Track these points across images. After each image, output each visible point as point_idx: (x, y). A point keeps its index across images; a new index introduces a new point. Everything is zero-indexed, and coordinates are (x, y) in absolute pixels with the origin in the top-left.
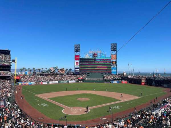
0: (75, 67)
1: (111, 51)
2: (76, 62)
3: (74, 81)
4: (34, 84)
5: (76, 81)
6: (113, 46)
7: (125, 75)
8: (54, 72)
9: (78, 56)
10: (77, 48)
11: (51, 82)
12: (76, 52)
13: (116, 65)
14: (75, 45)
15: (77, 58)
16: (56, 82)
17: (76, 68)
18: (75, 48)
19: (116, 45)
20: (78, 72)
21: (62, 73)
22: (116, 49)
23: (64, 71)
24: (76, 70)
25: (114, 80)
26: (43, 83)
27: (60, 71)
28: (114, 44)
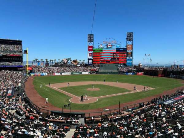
0: (88, 58)
1: (127, 40)
2: (90, 54)
3: (87, 73)
4: (46, 75)
5: (89, 73)
6: (129, 35)
7: (141, 66)
8: (67, 63)
9: (92, 47)
10: (91, 38)
11: (63, 74)
12: (89, 43)
13: (132, 57)
14: (88, 35)
15: (90, 49)
16: (69, 74)
17: (89, 60)
18: (88, 38)
19: (133, 34)
20: (91, 63)
21: (75, 64)
22: (133, 38)
23: (77, 62)
24: (89, 61)
25: (129, 71)
26: (56, 75)
27: (73, 62)
28: (130, 33)
